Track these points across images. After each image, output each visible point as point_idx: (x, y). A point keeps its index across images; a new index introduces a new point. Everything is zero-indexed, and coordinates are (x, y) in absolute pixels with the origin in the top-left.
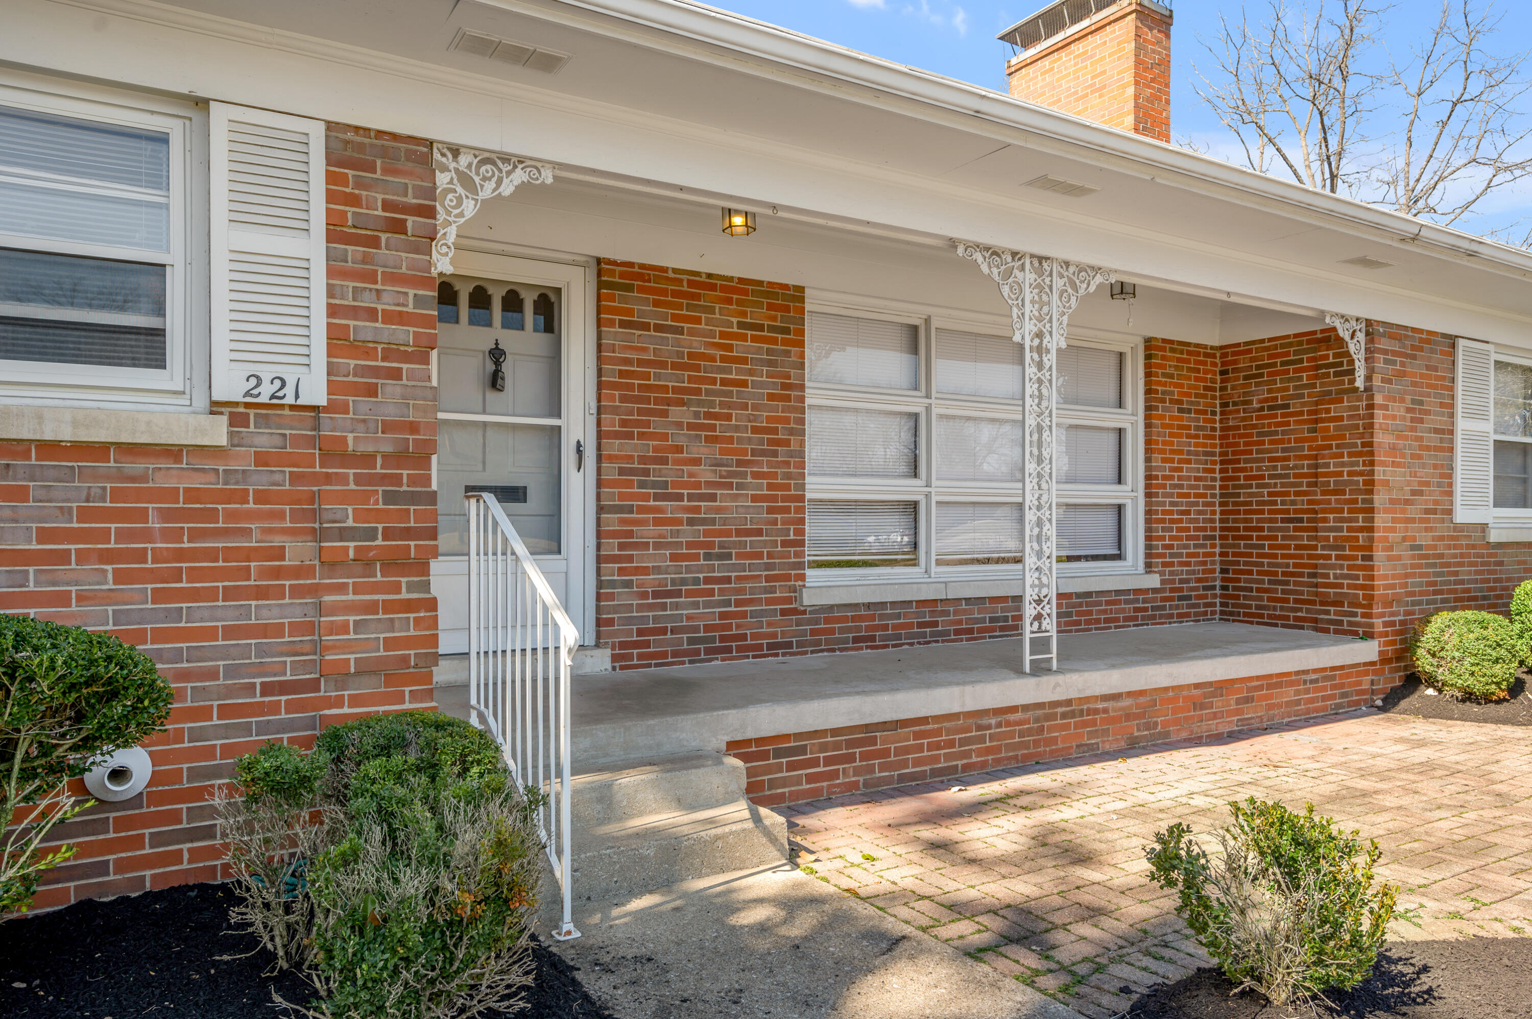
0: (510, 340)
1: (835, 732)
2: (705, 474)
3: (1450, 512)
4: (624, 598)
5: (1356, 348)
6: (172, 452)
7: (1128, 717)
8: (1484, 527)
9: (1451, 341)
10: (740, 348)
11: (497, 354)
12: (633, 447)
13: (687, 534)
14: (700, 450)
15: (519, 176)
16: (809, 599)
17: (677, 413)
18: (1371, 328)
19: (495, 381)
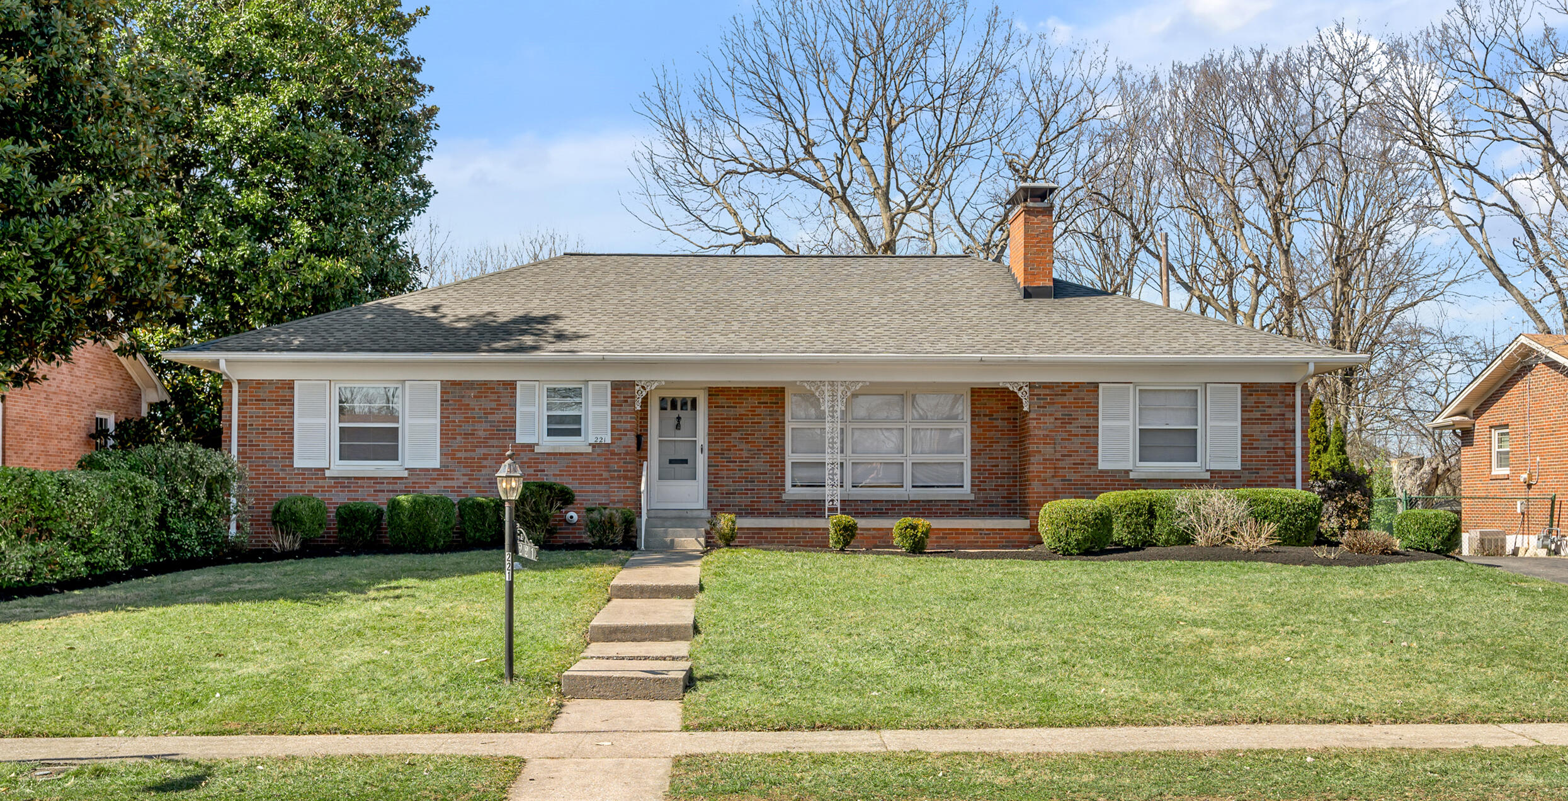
0: (682, 413)
1: (748, 529)
2: (745, 454)
3: (1096, 464)
4: (715, 494)
5: (1024, 396)
6: (582, 454)
7: (874, 537)
8: (1127, 472)
9: (1096, 385)
10: (758, 411)
11: (679, 418)
12: (719, 446)
13: (738, 474)
14: (743, 446)
15: (656, 384)
16: (784, 497)
17: (734, 434)
18: (1031, 386)
19: (678, 427)
